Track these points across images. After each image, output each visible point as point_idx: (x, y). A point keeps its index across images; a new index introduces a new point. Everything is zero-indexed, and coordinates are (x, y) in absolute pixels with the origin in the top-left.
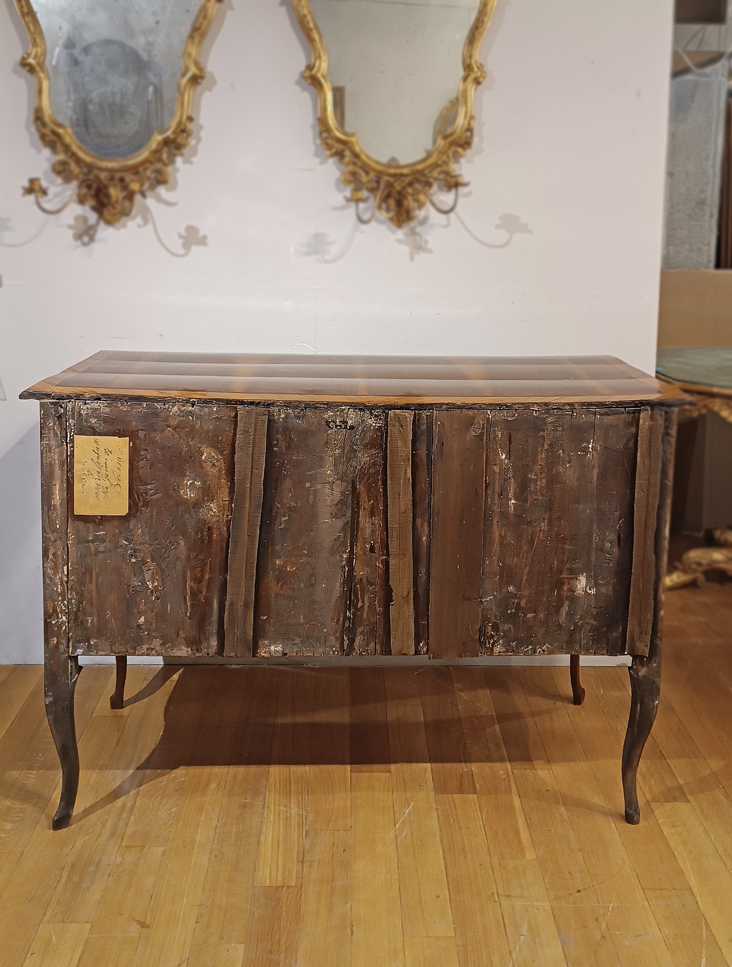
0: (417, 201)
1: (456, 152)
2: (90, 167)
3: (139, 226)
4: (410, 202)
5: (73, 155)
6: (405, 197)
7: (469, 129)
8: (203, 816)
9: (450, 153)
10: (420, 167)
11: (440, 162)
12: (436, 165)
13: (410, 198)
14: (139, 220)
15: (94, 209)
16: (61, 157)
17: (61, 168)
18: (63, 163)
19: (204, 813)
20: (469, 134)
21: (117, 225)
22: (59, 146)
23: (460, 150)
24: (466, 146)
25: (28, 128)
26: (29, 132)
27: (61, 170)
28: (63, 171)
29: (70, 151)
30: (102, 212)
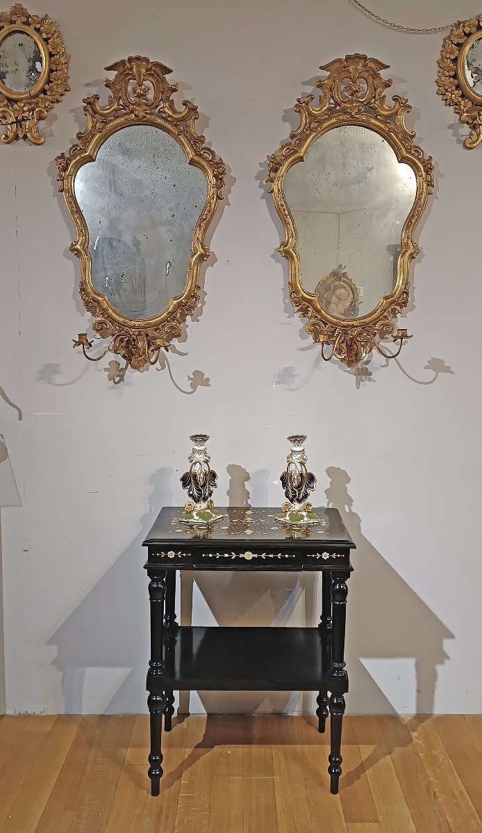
1: (395, 310)
3: (157, 369)
5: (109, 316)
6: (355, 343)
7: (406, 293)
9: (390, 310)
10: (368, 320)
11: (382, 317)
13: (359, 344)
14: (158, 365)
16: (100, 318)
18: (101, 323)
20: (405, 296)
21: (141, 369)
22: (98, 310)
23: (398, 308)
24: (403, 305)
25: (74, 297)
26: (75, 300)
27: (100, 328)
28: (102, 329)
29: (107, 314)
30: (130, 360)
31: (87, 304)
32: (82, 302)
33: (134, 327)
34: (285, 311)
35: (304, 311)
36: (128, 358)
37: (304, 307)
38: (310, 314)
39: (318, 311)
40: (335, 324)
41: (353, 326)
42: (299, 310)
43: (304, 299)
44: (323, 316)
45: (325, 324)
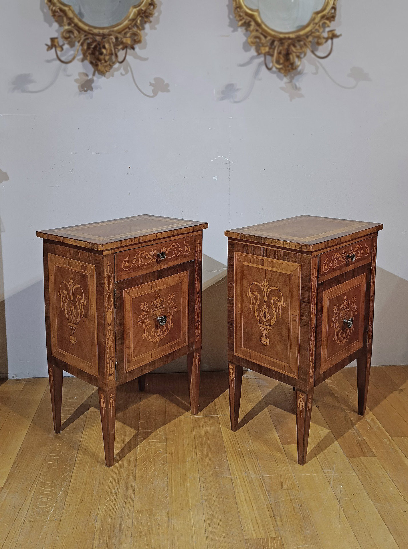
0: (298, 57)
1: (325, 23)
2: (87, 33)
3: (122, 74)
4: (293, 58)
5: (76, 25)
6: (291, 54)
7: (334, 8)
8: (189, 482)
9: (321, 24)
10: (302, 33)
11: (313, 30)
12: (311, 32)
13: (294, 54)
14: (122, 70)
15: (91, 63)
16: (67, 27)
17: (68, 35)
18: (70, 32)
19: (188, 481)
20: (333, 11)
21: (107, 74)
22: (65, 19)
23: (327, 22)
24: (332, 19)
25: (42, 9)
26: (43, 11)
27: (68, 37)
28: (69, 37)
29: (73, 22)
30: (97, 65)
31: (54, 12)
32: (50, 13)
33: (98, 35)
34: (231, 25)
35: (247, 25)
36: (95, 65)
37: (247, 21)
38: (252, 28)
39: (258, 25)
40: (273, 36)
41: (289, 38)
42: (242, 25)
43: (247, 14)
44: (263, 30)
45: (266, 37)
